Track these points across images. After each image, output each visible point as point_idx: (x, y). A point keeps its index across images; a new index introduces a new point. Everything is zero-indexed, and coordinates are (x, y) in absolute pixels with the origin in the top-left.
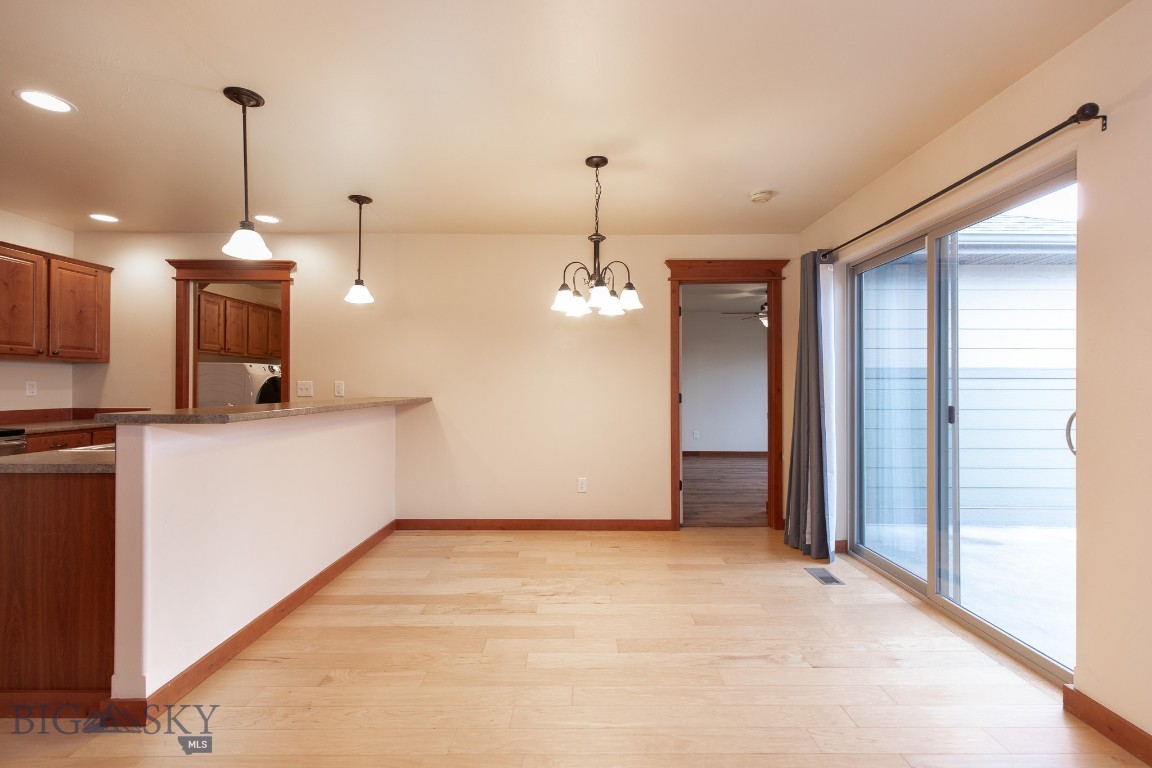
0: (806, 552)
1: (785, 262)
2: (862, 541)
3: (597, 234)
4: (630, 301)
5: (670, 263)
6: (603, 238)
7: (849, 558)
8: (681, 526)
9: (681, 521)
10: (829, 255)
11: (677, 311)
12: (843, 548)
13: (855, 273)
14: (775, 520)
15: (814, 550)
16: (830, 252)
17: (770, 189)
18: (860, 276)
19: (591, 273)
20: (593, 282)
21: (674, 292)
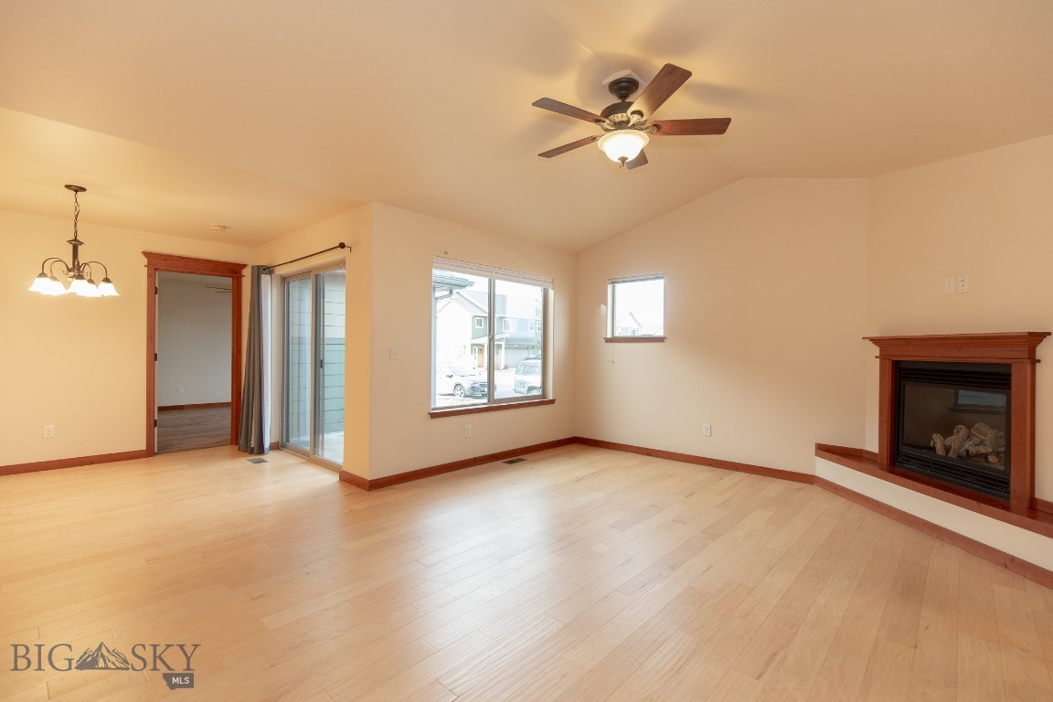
0: (252, 452)
1: (245, 266)
2: (288, 441)
3: (75, 239)
4: (108, 290)
5: (146, 254)
6: (81, 243)
7: (281, 452)
8: (155, 454)
9: (156, 451)
10: (269, 270)
11: (153, 291)
12: (276, 447)
13: (285, 280)
14: (235, 440)
15: (255, 451)
16: (269, 268)
17: (226, 225)
18: (288, 283)
19: (71, 266)
20: (72, 274)
21: (150, 276)
